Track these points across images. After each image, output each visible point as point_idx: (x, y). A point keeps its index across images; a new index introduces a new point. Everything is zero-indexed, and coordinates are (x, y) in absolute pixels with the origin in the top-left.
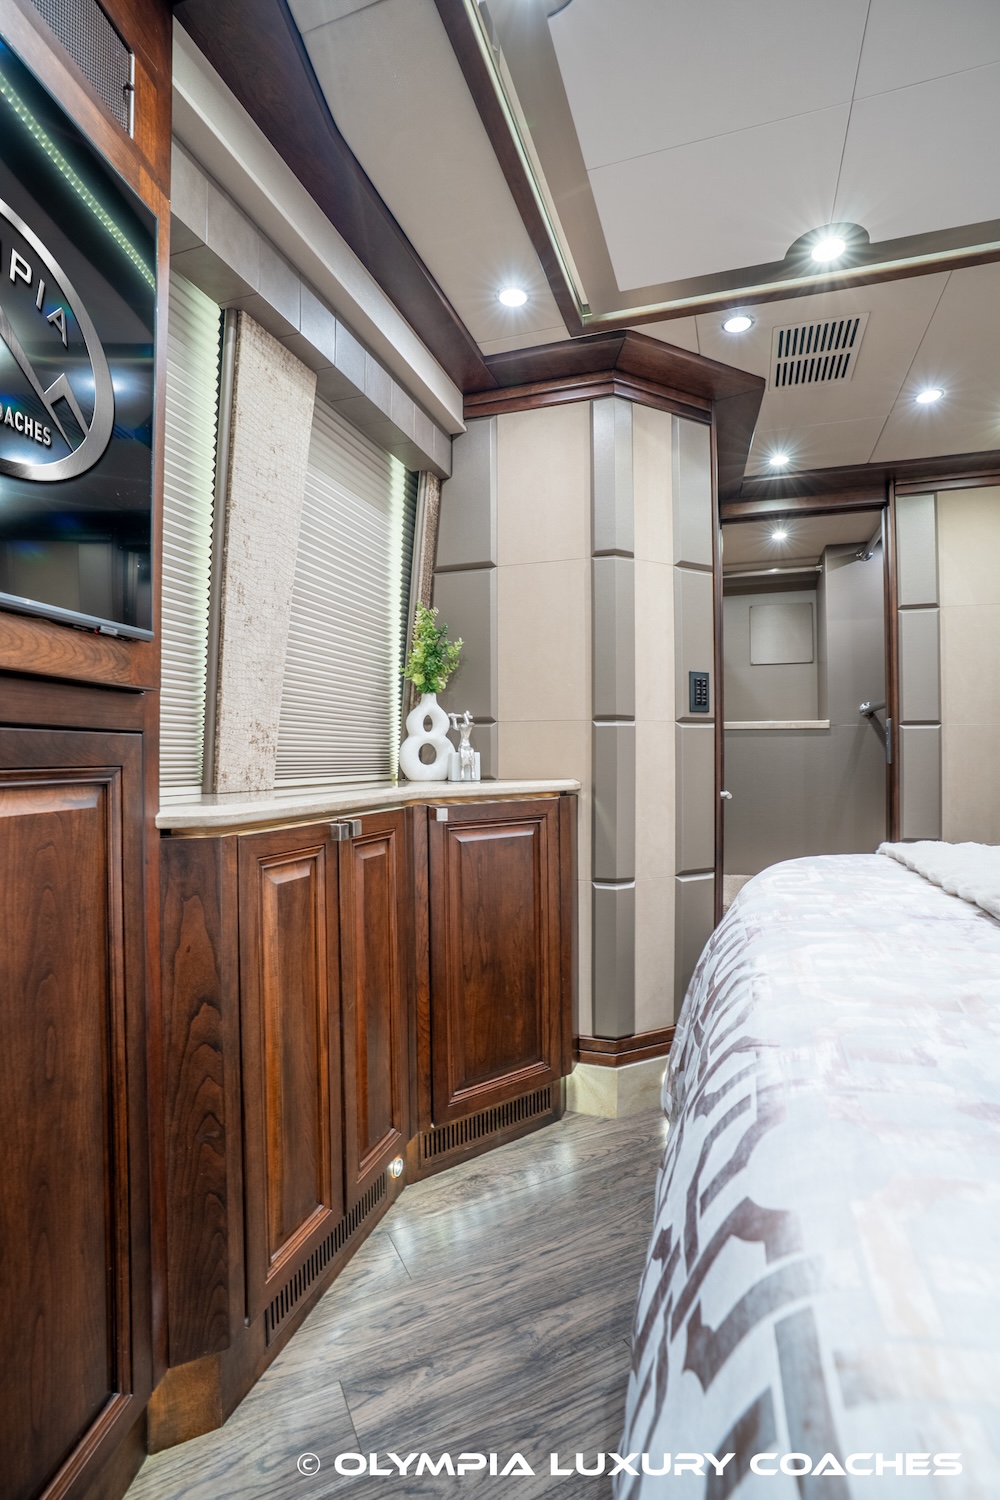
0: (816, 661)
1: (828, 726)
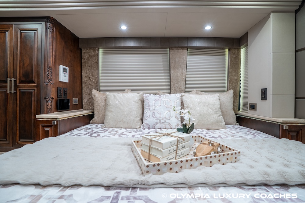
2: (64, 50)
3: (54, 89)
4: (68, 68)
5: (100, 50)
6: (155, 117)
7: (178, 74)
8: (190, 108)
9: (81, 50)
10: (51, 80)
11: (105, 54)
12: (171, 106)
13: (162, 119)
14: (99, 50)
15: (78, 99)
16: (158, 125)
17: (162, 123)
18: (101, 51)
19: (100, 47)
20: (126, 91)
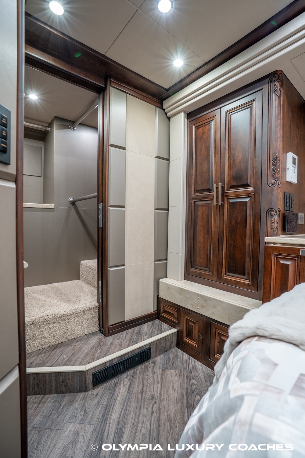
0: (43, 176)
1: (53, 207)
3: (281, 195)
4: (297, 157)
10: (279, 179)
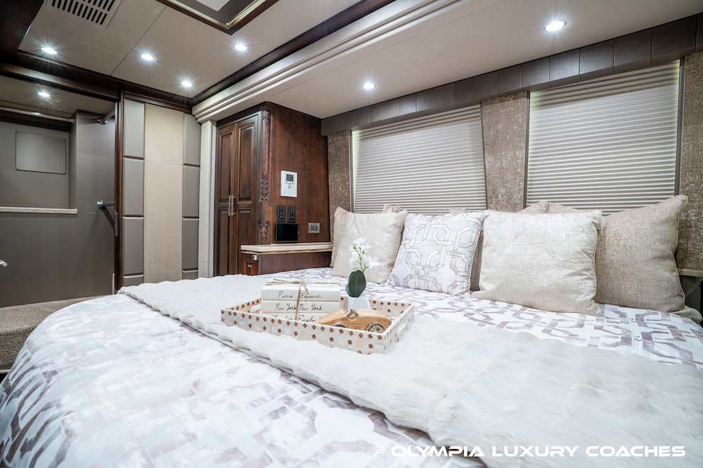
0: (67, 173)
1: (76, 213)
2: (289, 146)
3: (270, 209)
4: (296, 174)
5: (353, 133)
6: (409, 262)
7: (505, 162)
8: (491, 247)
9: (326, 138)
10: (266, 195)
11: (363, 138)
12: (447, 240)
13: (421, 268)
14: (351, 135)
15: (318, 224)
16: (412, 280)
17: (420, 278)
18: (356, 134)
19: (353, 128)
20: (385, 208)
